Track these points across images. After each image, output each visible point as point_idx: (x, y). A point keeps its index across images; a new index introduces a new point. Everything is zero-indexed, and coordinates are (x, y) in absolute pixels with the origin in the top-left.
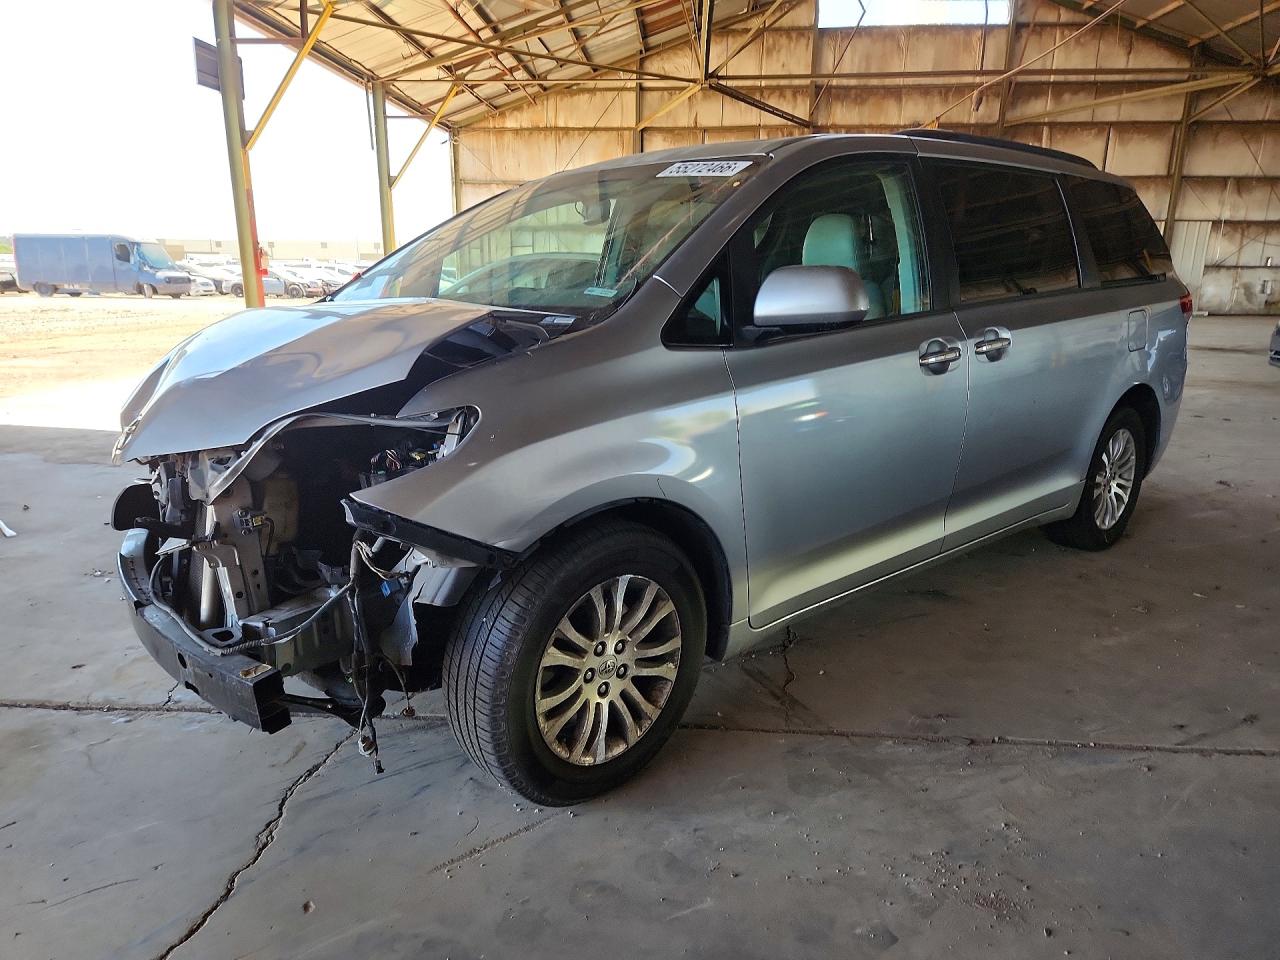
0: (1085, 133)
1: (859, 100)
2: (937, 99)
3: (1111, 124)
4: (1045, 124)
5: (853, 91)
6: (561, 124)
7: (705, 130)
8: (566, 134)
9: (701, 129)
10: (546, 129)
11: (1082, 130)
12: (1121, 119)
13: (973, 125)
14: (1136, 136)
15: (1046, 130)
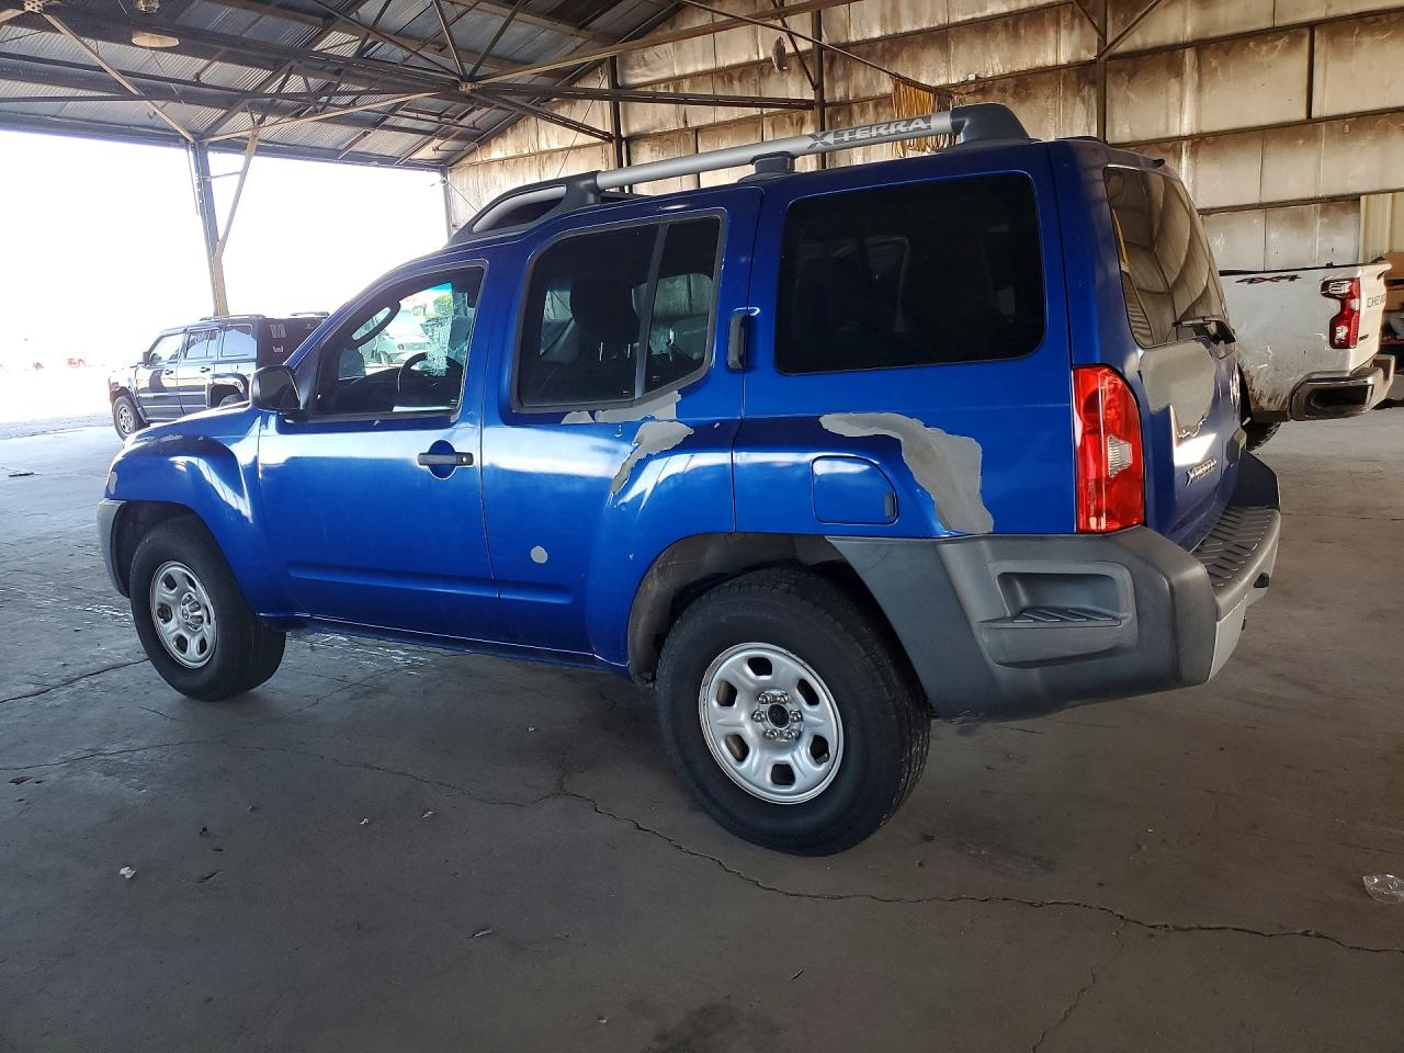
0: (1264, 48)
1: (887, 57)
2: (1002, 36)
3: (1312, 26)
4: (1185, 45)
5: (880, 45)
6: (544, 146)
7: (697, 130)
8: (550, 157)
9: (691, 129)
10: (530, 155)
11: (1258, 45)
12: (1333, 13)
13: (1064, 67)
14: (1366, 40)
15: (1189, 57)
